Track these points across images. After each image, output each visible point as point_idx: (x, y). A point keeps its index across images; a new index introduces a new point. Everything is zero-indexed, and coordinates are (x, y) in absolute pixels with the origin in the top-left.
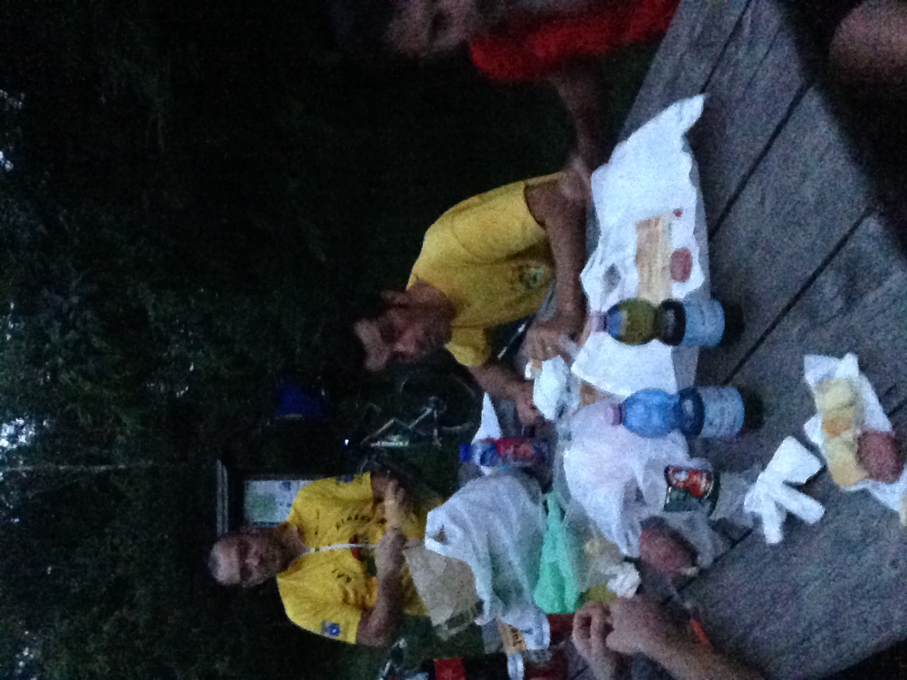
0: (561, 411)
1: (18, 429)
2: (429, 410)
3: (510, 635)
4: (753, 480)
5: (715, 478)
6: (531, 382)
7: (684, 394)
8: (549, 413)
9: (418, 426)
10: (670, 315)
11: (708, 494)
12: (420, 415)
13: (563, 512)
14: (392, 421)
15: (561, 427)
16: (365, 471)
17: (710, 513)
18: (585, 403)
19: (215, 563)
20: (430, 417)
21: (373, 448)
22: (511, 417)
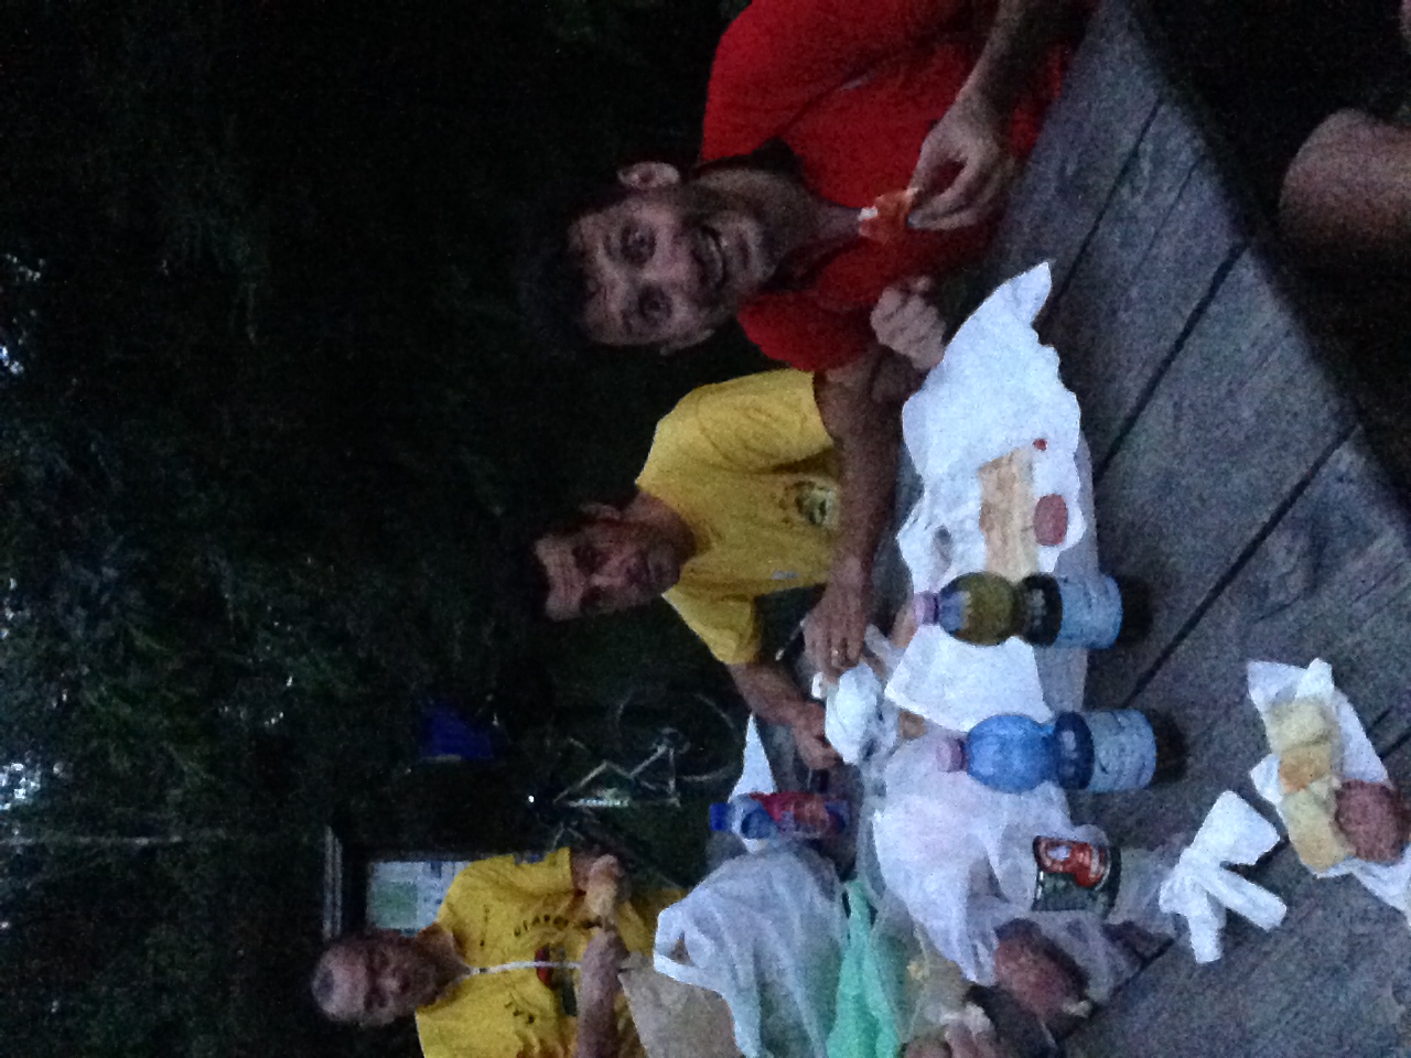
0: (869, 750)
1: (14, 778)
2: (661, 750)
4: (1173, 859)
5: (1112, 856)
6: (822, 704)
7: (1065, 720)
8: (850, 754)
9: (644, 773)
10: (1038, 598)
11: (1103, 883)
12: (647, 756)
13: (873, 913)
14: (601, 768)
15: (870, 775)
16: (560, 845)
17: (1105, 915)
18: (906, 736)
20: (663, 760)
21: (574, 809)
22: (790, 758)
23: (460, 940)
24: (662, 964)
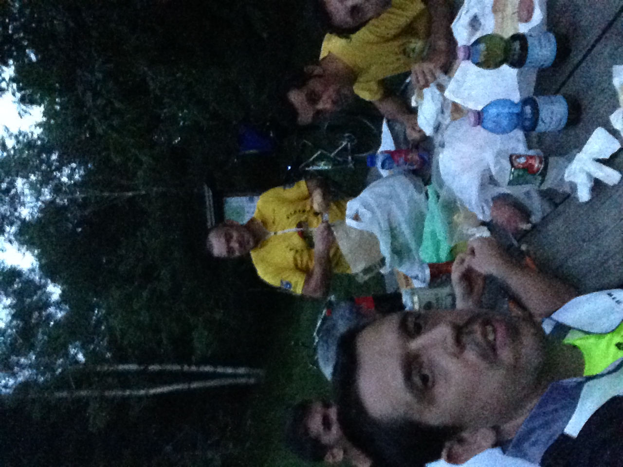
0: (437, 128)
1: (73, 170)
2: (344, 143)
3: (404, 281)
4: (570, 160)
5: (545, 161)
6: (416, 109)
7: (525, 102)
8: (428, 131)
9: (337, 154)
10: (517, 45)
11: (540, 171)
12: (338, 147)
13: (438, 197)
14: (319, 152)
15: (438, 139)
17: (541, 184)
18: (454, 119)
19: (211, 245)
20: (345, 148)
21: (308, 171)
22: (402, 137)
23: (265, 223)
24: (349, 222)
